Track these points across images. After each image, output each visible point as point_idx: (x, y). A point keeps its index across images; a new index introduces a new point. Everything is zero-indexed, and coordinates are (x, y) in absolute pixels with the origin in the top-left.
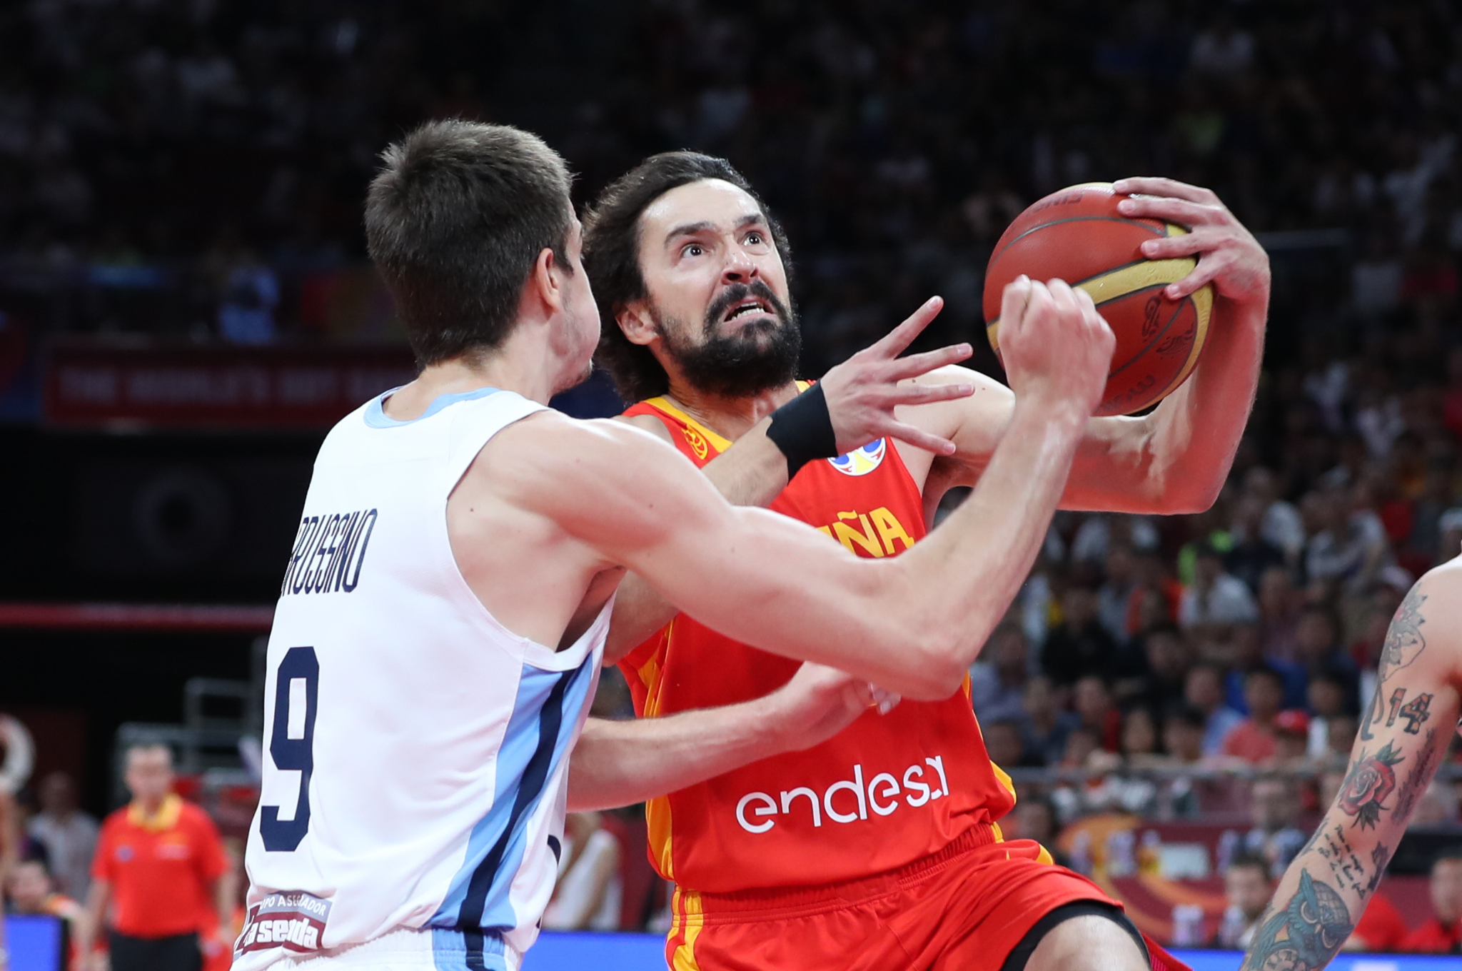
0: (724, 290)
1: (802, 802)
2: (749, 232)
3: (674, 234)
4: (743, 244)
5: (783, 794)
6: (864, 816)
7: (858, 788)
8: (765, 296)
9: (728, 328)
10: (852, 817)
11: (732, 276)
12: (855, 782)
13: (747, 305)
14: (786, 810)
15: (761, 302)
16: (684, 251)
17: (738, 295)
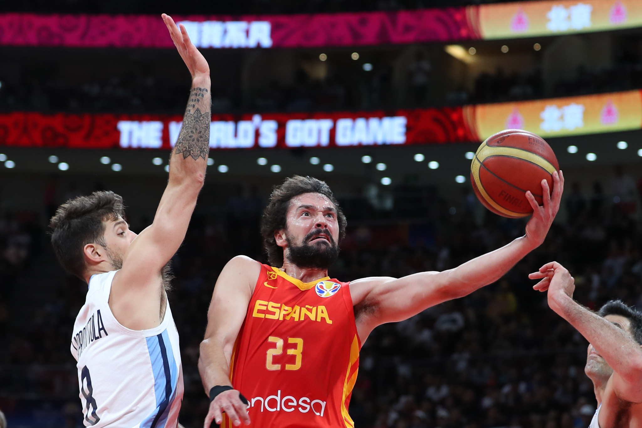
0: (314, 230)
1: (258, 402)
2: (328, 213)
3: (300, 207)
4: (325, 217)
5: (252, 399)
6: (278, 409)
7: (278, 399)
8: (328, 234)
9: (311, 243)
10: (274, 410)
11: (319, 225)
12: (277, 396)
13: (321, 237)
14: (253, 406)
15: (326, 236)
16: (303, 214)
17: (318, 232)
